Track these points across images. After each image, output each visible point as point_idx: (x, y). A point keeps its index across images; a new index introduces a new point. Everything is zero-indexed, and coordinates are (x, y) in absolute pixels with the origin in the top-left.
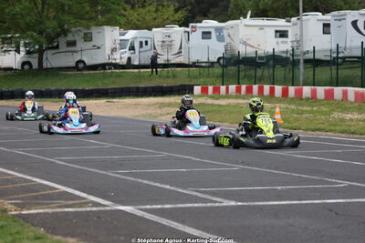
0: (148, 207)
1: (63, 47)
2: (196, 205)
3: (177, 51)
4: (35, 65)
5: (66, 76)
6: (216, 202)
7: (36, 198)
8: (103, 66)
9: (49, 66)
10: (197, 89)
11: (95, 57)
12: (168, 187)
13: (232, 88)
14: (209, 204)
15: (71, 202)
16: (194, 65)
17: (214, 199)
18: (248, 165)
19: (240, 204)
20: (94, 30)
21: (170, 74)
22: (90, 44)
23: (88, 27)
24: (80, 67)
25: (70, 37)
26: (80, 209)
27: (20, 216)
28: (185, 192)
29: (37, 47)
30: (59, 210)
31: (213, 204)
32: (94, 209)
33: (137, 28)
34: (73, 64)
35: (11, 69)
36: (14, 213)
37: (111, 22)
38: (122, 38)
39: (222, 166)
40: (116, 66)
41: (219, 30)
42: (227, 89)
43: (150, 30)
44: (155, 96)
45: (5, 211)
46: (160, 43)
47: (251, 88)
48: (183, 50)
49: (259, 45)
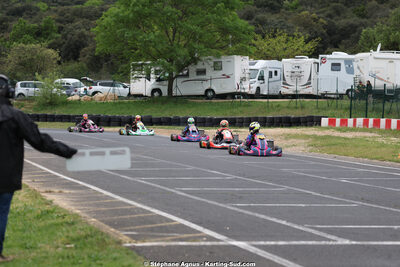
0: (262, 243)
1: (193, 75)
2: (310, 243)
3: (306, 82)
4: (165, 92)
5: (195, 104)
6: (330, 240)
7: (152, 230)
8: (232, 95)
9: (179, 94)
10: (325, 121)
11: (224, 86)
12: (284, 222)
13: (360, 121)
14: (323, 243)
15: (185, 236)
16: (323, 96)
17: (329, 237)
18: (368, 201)
19: (354, 243)
20: (224, 59)
21: (299, 105)
22: (219, 73)
23: (218, 56)
24: (209, 95)
25: (200, 66)
26: (194, 244)
27: (133, 248)
28: (301, 228)
29: (167, 75)
30: (173, 243)
31: (327, 243)
32: (208, 243)
33: (267, 58)
34: (202, 92)
35: (141, 96)
36: (128, 245)
37: (241, 52)
38: (252, 67)
39: (340, 202)
40: (246, 95)
41: (349, 62)
42: (355, 122)
43: (281, 60)
44: (282, 126)
45: (119, 243)
46: (289, 74)
47: (379, 121)
48: (312, 81)
49: (388, 78)
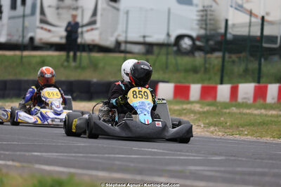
42: (234, 92)
48: (99, 18)
49: (267, 14)
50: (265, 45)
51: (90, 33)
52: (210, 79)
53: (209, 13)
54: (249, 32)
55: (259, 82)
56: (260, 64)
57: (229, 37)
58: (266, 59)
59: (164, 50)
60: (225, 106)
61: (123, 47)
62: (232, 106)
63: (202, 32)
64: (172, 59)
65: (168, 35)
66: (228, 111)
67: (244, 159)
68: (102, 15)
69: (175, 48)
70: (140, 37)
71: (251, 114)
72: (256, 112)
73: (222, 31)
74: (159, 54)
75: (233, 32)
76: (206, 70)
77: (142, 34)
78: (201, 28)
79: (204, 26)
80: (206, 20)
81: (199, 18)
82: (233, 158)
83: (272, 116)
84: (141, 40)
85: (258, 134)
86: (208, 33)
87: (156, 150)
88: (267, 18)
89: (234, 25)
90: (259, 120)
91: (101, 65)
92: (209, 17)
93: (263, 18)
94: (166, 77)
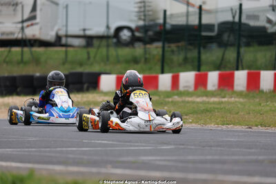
3: (27, 15)
42: (175, 81)
47: (232, 76)
48: (38, 13)
49: (204, 3)
50: (204, 34)
51: (30, 28)
52: (150, 69)
53: (147, 4)
54: (187, 21)
55: (199, 70)
56: (199, 53)
57: (168, 27)
58: (204, 47)
59: (104, 42)
60: (167, 94)
61: (64, 41)
62: (174, 95)
63: (141, 23)
64: (112, 51)
65: (108, 27)
66: (170, 100)
67: (193, 147)
68: (41, 10)
69: (115, 40)
70: (80, 30)
71: (194, 102)
72: (199, 100)
73: (161, 21)
74: (99, 47)
75: (172, 22)
76: (146, 61)
77: (82, 27)
78: (140, 19)
79: (143, 17)
80: (144, 11)
81: (137, 10)
82: (183, 147)
83: (214, 103)
84: (81, 33)
85: (202, 122)
86: (147, 23)
87: (105, 142)
88: (204, 7)
89: (172, 15)
90: (202, 107)
91: (43, 59)
92: (147, 8)
93: (200, 8)
94: (108, 68)
